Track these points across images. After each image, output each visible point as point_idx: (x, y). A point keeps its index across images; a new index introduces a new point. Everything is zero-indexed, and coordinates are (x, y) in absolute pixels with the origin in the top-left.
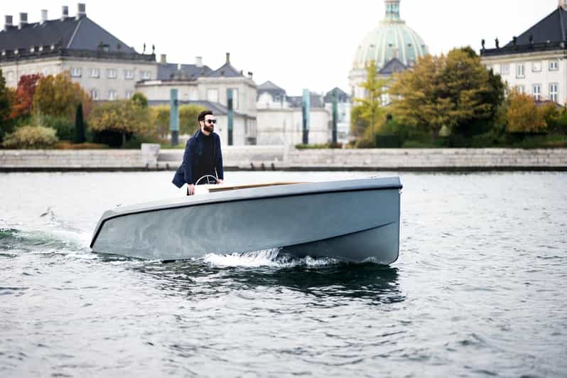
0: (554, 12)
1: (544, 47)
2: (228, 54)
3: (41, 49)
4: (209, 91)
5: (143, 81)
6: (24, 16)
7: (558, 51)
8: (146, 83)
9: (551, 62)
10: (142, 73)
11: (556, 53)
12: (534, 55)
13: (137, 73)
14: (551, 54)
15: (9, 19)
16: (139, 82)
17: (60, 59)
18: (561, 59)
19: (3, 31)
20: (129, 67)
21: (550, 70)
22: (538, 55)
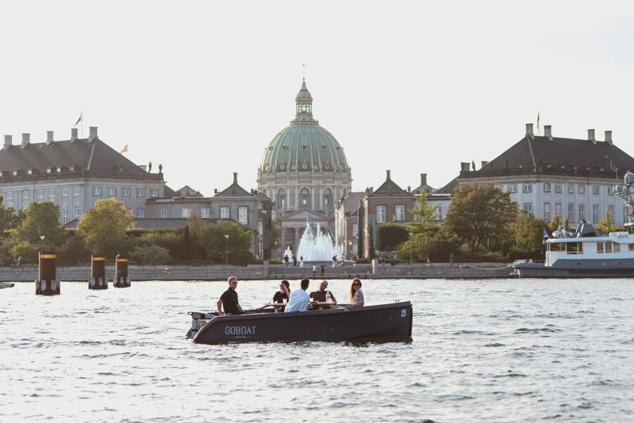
0: (523, 139)
1: (519, 172)
2: (235, 174)
3: (59, 170)
4: (222, 209)
5: (154, 199)
6: (26, 136)
7: (533, 176)
8: (158, 201)
9: (526, 185)
10: (151, 190)
11: (529, 177)
12: (510, 179)
13: (147, 191)
14: (525, 178)
15: (8, 138)
16: (149, 200)
17: (84, 180)
18: (534, 183)
19: (2, 150)
20: (140, 185)
21: (524, 192)
22: (513, 178)
